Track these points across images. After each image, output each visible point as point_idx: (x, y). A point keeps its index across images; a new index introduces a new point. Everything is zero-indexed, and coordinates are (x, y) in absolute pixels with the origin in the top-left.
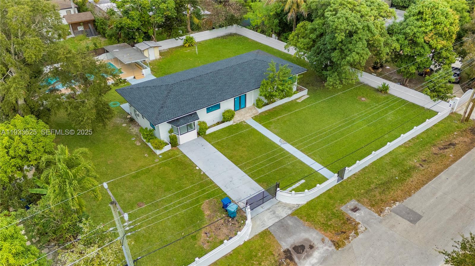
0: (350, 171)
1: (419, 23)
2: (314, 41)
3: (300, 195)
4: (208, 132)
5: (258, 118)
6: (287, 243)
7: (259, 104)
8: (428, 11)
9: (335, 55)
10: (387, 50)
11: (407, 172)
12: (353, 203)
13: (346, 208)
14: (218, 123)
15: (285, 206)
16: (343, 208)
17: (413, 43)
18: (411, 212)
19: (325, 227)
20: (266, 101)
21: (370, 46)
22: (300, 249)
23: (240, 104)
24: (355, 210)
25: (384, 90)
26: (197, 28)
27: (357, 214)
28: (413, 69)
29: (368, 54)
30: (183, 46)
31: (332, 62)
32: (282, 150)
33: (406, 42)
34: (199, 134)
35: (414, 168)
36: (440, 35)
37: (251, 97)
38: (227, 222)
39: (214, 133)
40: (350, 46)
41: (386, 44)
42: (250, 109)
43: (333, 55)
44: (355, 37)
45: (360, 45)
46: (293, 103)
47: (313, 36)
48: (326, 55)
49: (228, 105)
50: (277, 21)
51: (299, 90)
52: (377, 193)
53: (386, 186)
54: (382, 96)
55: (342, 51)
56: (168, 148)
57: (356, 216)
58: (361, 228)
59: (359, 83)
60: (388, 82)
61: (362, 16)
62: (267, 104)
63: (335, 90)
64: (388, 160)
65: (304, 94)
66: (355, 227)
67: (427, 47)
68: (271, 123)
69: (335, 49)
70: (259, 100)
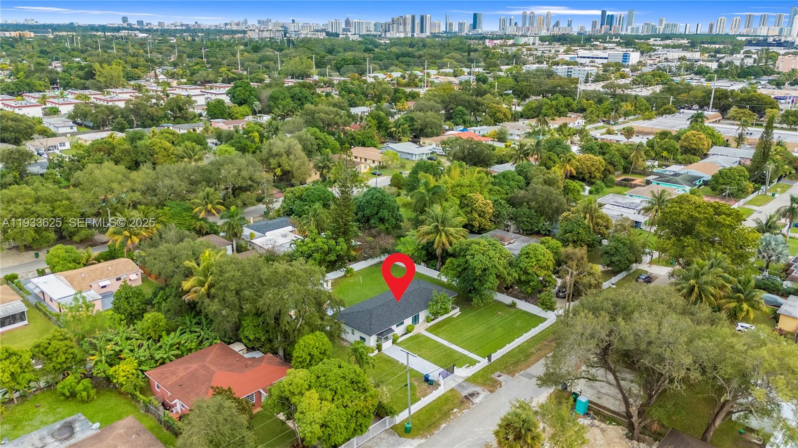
0: (495, 356)
1: (527, 260)
2: (460, 272)
3: (468, 370)
4: (399, 341)
5: (429, 330)
6: (465, 393)
7: (428, 320)
8: (532, 252)
9: (476, 283)
10: (510, 278)
11: (528, 356)
12: (498, 373)
13: (494, 376)
14: (403, 335)
15: (460, 377)
16: (493, 376)
17: (526, 273)
18: (530, 374)
19: (483, 385)
20: (433, 317)
21: (498, 277)
22: (472, 395)
23: (416, 320)
24: (499, 376)
25: (513, 305)
26: (355, 260)
27: (501, 378)
28: (529, 290)
29: (497, 282)
30: (345, 276)
31: (474, 288)
32: (451, 348)
33: (522, 272)
34: (393, 343)
35: (533, 353)
36: (542, 268)
37: (422, 315)
38: (429, 388)
39: (402, 341)
40: (486, 278)
41: (509, 274)
42: (422, 324)
43: (475, 283)
44: (487, 272)
45: (491, 277)
46: (451, 318)
47: (459, 269)
48: (470, 283)
49: (408, 321)
50: (424, 252)
51: (453, 308)
52: (511, 367)
53: (516, 364)
54: (513, 310)
55: (480, 281)
56: (376, 352)
57: (500, 379)
58: (503, 384)
59: (496, 301)
60: (516, 300)
61: (490, 258)
62: (433, 320)
63: (479, 307)
64: (517, 350)
65: (456, 312)
66: (500, 383)
67: (535, 276)
68: (438, 332)
69: (476, 279)
70: (427, 317)
